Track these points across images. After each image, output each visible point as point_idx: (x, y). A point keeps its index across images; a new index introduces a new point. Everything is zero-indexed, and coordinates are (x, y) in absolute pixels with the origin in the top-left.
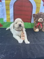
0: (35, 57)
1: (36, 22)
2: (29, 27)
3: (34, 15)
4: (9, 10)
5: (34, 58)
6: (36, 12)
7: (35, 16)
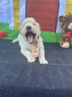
0: (53, 88)
1: (64, 30)
2: (53, 40)
3: (61, 17)
5: (50, 88)
7: (63, 19)
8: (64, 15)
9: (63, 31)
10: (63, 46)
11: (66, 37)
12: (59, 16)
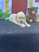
4: (8, 3)
6: (30, 7)
8: (30, 8)
9: (30, 15)
10: (30, 21)
11: (31, 17)
12: (27, 8)
